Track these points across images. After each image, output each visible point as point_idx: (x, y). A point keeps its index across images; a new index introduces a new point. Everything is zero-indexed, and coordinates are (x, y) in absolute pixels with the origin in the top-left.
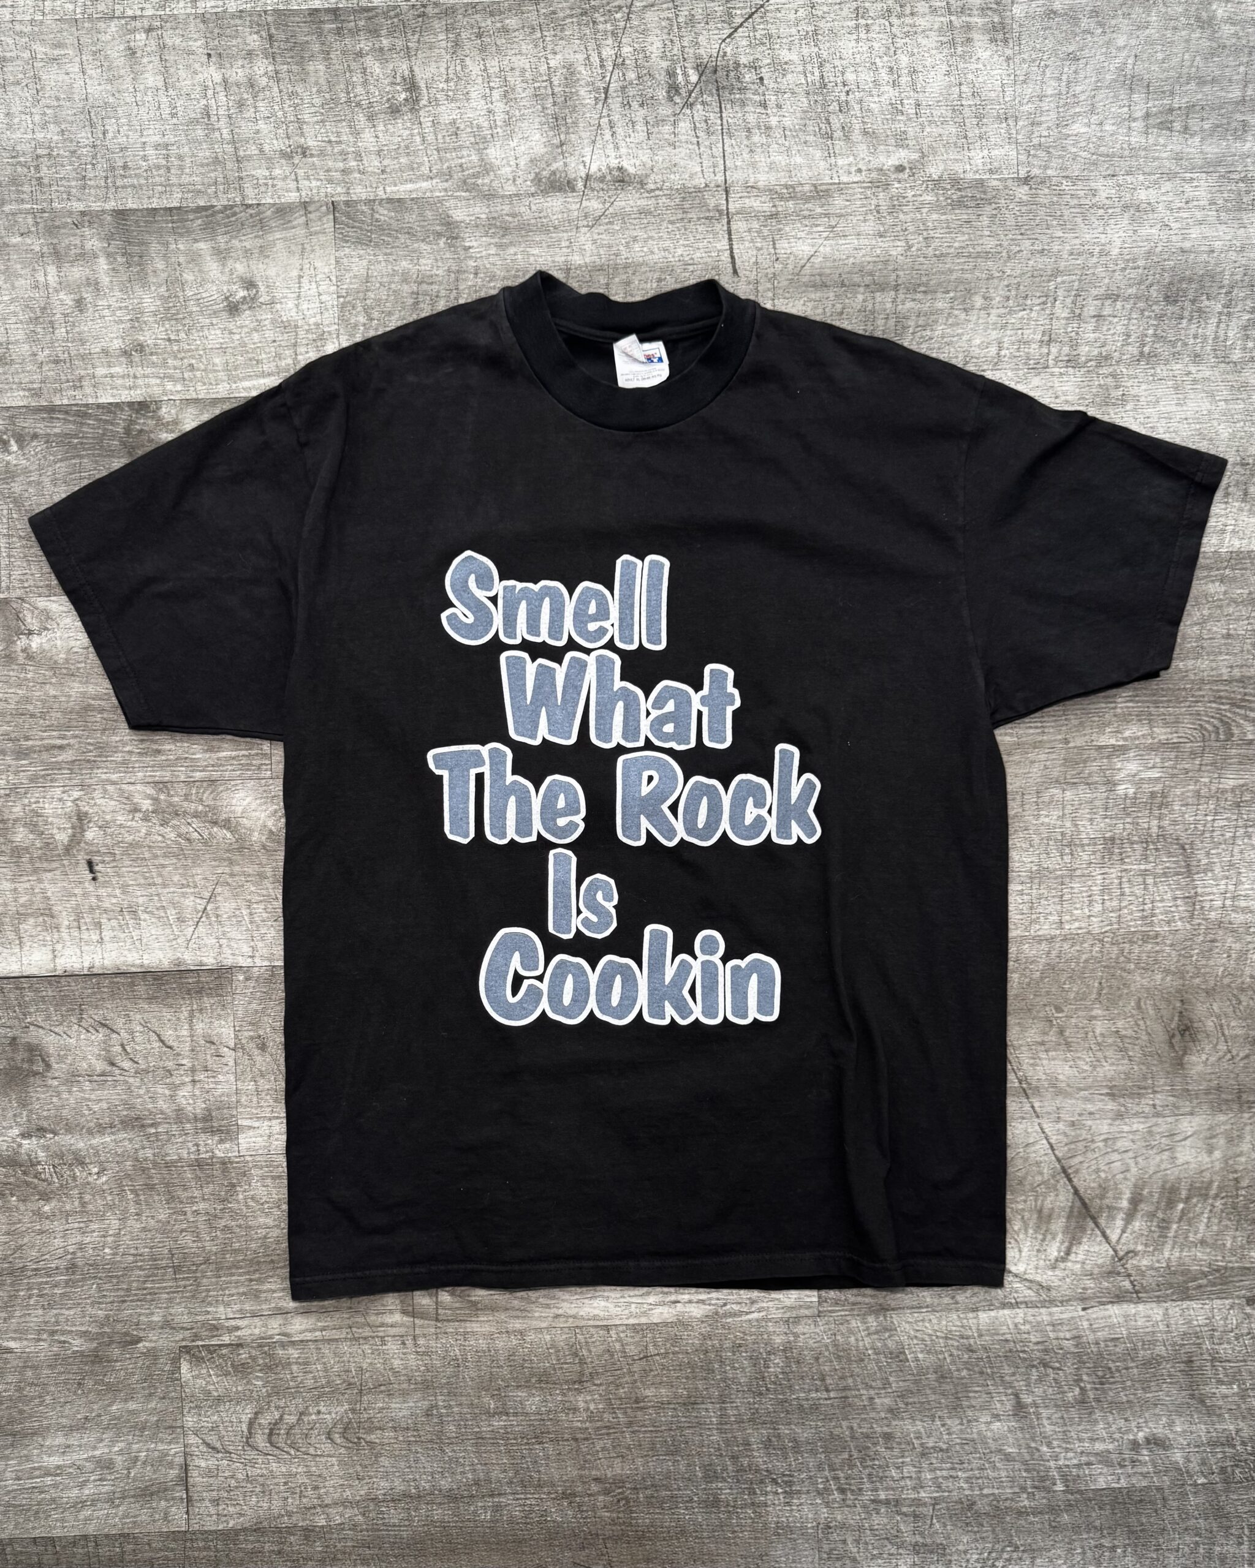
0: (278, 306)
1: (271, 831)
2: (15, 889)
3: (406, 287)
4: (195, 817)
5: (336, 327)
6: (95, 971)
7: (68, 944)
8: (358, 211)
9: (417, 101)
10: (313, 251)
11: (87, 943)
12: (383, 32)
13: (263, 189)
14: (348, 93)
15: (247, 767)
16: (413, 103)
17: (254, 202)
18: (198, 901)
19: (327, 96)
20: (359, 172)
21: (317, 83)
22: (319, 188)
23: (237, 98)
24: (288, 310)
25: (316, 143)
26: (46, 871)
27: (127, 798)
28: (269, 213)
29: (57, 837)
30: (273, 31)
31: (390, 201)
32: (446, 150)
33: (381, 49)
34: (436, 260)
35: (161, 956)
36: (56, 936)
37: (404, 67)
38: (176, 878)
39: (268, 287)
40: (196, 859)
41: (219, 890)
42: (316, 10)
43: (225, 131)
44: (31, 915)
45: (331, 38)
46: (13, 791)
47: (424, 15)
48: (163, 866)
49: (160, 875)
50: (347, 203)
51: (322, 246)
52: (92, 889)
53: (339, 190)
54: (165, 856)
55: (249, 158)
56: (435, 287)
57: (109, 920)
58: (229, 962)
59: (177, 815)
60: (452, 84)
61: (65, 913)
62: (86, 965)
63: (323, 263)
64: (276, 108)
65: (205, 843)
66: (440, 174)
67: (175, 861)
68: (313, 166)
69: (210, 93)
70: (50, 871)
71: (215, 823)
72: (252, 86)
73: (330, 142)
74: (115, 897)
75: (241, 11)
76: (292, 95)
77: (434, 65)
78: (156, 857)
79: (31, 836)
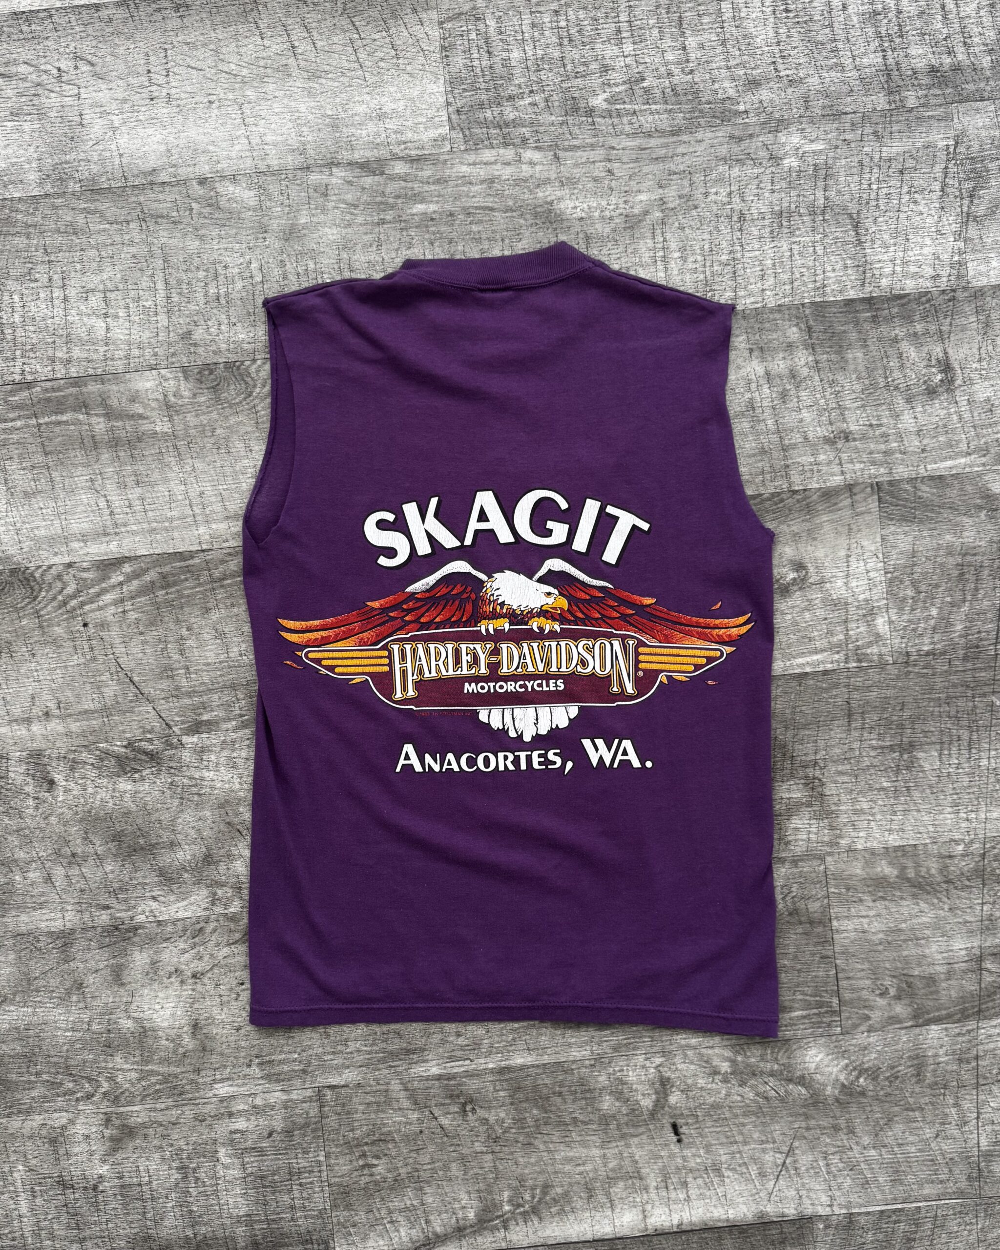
0: (828, 585)
1: (843, 1085)
2: (604, 1155)
3: (951, 560)
4: (772, 1075)
5: (885, 602)
6: (684, 1228)
7: (657, 1203)
8: (901, 489)
9: (951, 381)
10: (859, 530)
11: (677, 1201)
12: (917, 317)
13: (809, 475)
14: (886, 378)
15: (819, 1025)
16: (949, 383)
17: (801, 488)
18: (778, 1155)
19: (867, 382)
20: (901, 452)
21: (856, 370)
22: (862, 470)
23: (780, 389)
24: (838, 588)
25: (857, 428)
26: (633, 1136)
27: (706, 1062)
28: (815, 497)
29: (642, 1103)
30: (811, 323)
31: (932, 478)
32: (983, 426)
33: (915, 334)
34: (979, 532)
35: (745, 1210)
36: (645, 1196)
37: (937, 351)
38: (756, 1136)
39: (817, 567)
40: (774, 1116)
41: (796, 1144)
42: (852, 300)
43: (769, 422)
44: (621, 1178)
45: (867, 326)
46: (598, 1061)
47: (953, 299)
48: (744, 1125)
49: (741, 1133)
50: (890, 483)
51: (869, 526)
52: (677, 1150)
53: (882, 471)
54: (745, 1115)
55: (794, 446)
56: (979, 558)
57: (695, 1179)
58: (809, 1211)
59: (754, 1075)
60: (984, 363)
61: (652, 1175)
62: (675, 1222)
63: (870, 543)
64: (818, 396)
65: (782, 1100)
66: (977, 450)
67: (754, 1119)
68: (857, 450)
69: (753, 386)
70: (636, 1136)
71: (790, 1080)
72: (794, 377)
73: (871, 425)
74: (700, 1156)
75: (779, 306)
76: (832, 383)
77: (966, 346)
78: (736, 1116)
79: (617, 1104)
